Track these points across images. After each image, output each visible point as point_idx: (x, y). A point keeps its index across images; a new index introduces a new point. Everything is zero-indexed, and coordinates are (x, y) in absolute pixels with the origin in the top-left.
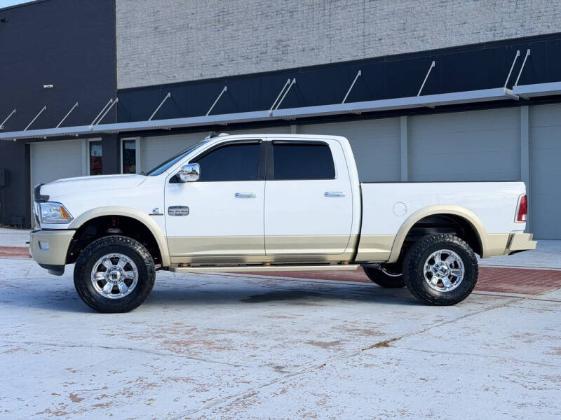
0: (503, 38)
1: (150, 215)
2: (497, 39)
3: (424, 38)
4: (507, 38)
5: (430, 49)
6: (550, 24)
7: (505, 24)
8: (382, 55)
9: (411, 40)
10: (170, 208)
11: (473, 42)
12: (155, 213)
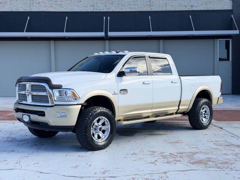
0: (97, 11)
1: (113, 94)
2: (95, 11)
3: (62, 6)
4: (99, 11)
5: (65, 11)
6: (117, 7)
7: (98, 5)
8: (40, 10)
9: (55, 5)
10: (121, 90)
11: (85, 11)
12: (115, 94)
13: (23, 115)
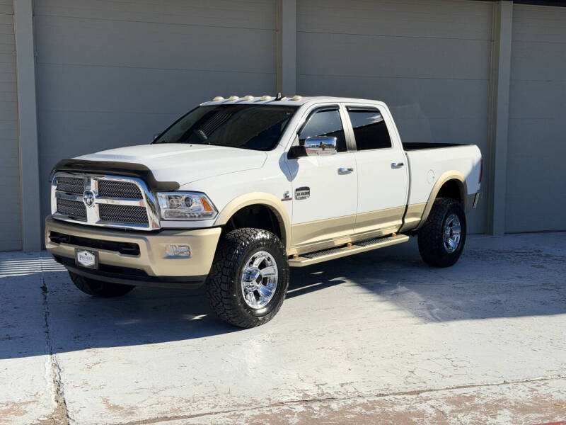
1: (282, 200)
10: (297, 190)
12: (286, 198)
13: (77, 251)
